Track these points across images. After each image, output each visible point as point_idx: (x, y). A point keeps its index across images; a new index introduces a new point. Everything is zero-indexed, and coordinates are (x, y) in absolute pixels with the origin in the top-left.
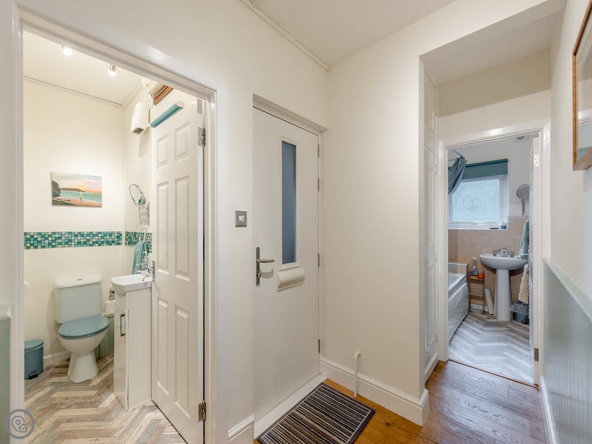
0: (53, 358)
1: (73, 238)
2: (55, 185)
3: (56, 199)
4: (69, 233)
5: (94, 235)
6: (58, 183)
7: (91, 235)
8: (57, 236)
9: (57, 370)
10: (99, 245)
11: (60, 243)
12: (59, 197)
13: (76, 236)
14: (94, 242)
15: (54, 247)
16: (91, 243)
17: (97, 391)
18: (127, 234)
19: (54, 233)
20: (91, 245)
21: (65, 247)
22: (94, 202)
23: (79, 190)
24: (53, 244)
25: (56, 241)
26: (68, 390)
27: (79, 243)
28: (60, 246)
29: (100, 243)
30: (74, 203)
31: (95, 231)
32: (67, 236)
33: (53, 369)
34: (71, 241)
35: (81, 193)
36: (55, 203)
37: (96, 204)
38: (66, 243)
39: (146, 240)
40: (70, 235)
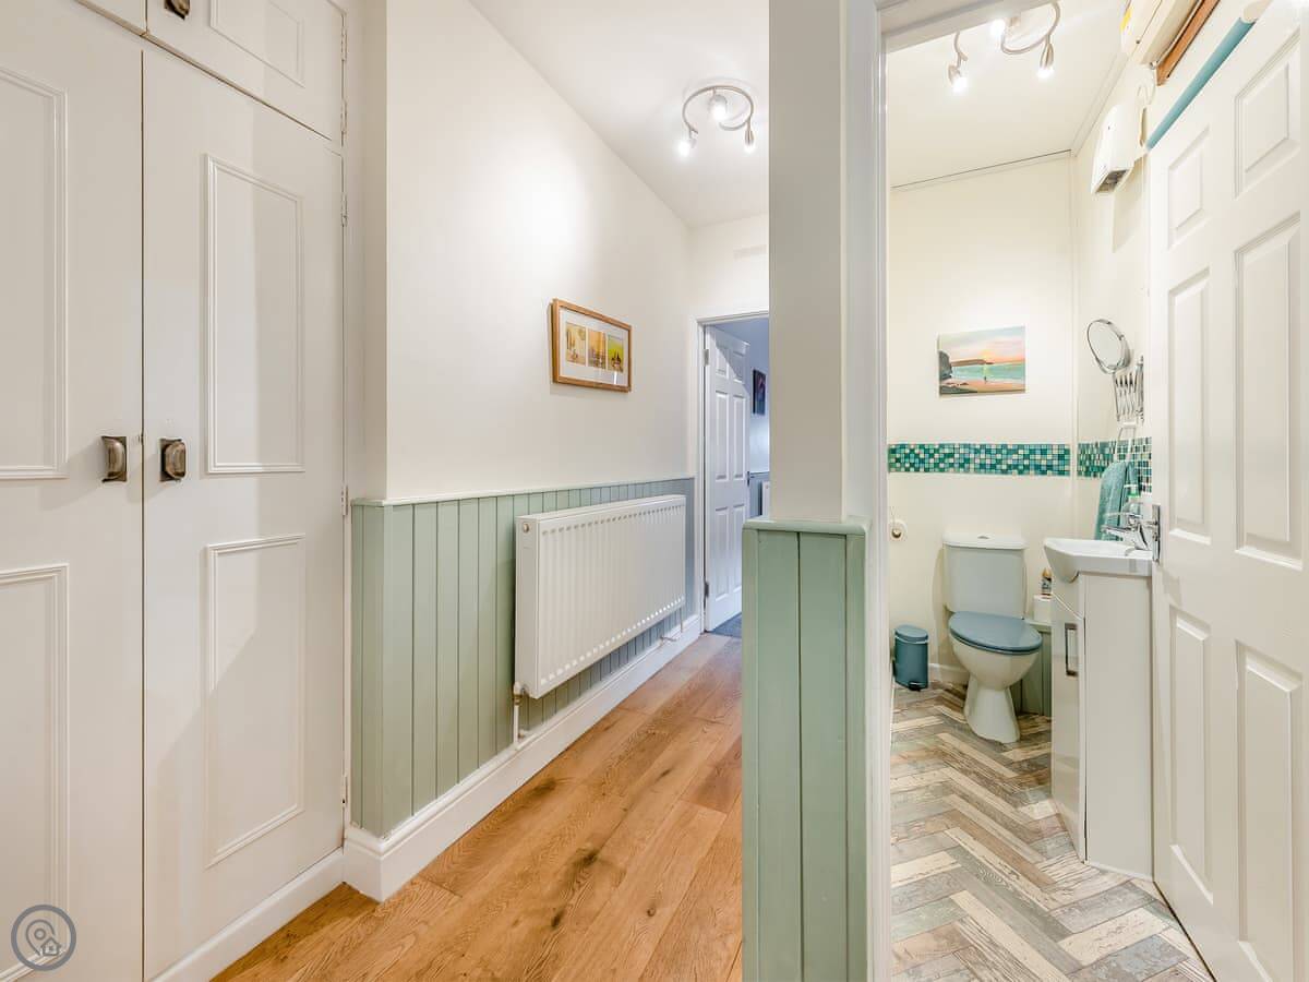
0: (942, 671)
1: (972, 456)
2: (943, 357)
3: (944, 383)
4: (965, 446)
5: (1010, 452)
6: (949, 354)
7: (1004, 451)
8: (947, 451)
9: (949, 696)
10: (1021, 472)
11: (952, 465)
12: (950, 380)
13: (977, 451)
14: (1009, 467)
15: (942, 470)
16: (1004, 467)
17: (1016, 775)
18: (1083, 448)
19: (942, 446)
20: (1004, 472)
21: (959, 472)
22: (1009, 382)
23: (982, 362)
24: (942, 465)
25: (946, 461)
26: (964, 740)
27: (982, 466)
28: (951, 469)
29: (1021, 467)
30: (976, 389)
31: (1011, 442)
32: (962, 451)
33: (940, 691)
34: (967, 461)
35: (986, 366)
36: (944, 391)
37: (1014, 387)
38: (961, 466)
39: (1134, 457)
40: (967, 450)
